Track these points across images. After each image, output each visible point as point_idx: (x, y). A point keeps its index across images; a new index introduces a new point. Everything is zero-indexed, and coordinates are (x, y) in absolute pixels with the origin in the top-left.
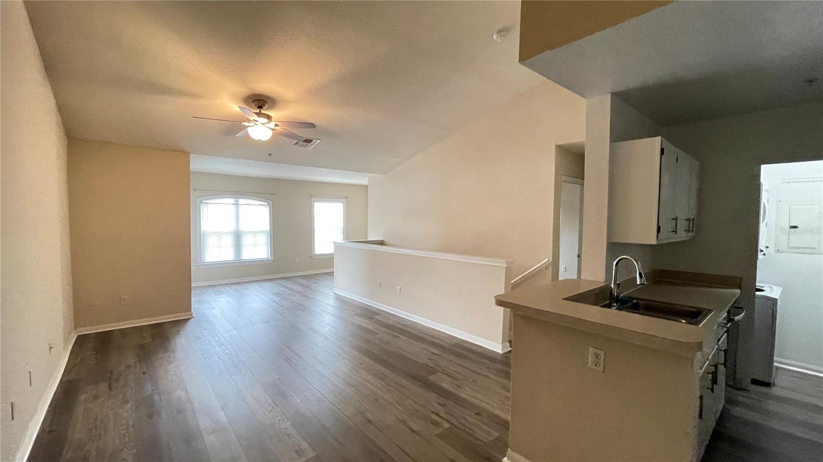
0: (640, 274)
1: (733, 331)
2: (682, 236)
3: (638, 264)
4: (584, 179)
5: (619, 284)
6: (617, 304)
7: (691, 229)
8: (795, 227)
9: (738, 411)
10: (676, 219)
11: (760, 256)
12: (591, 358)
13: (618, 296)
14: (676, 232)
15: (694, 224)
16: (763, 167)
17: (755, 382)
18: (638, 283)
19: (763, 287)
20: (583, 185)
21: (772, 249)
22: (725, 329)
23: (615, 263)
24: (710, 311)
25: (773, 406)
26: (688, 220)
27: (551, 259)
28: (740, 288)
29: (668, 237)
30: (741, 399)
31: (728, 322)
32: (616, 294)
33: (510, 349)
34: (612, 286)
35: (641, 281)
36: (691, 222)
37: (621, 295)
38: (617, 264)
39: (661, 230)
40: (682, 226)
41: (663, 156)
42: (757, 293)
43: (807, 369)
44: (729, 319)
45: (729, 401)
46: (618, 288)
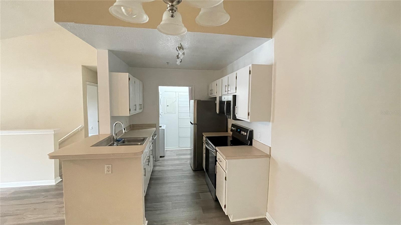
0: (124, 129)
1: (154, 143)
2: (138, 111)
3: (123, 124)
4: (97, 84)
5: (116, 134)
6: (116, 142)
7: (141, 108)
8: (168, 106)
9: (157, 168)
10: (136, 105)
11: (160, 116)
12: (106, 169)
13: (116, 139)
14: (136, 110)
15: (142, 106)
16: (159, 87)
17: (161, 157)
18: (124, 132)
19: (161, 126)
20: (97, 86)
21: (163, 113)
22: (152, 143)
23: (114, 125)
24: (147, 137)
25: (166, 163)
26: (140, 105)
27: (83, 125)
28: (156, 127)
29: (133, 112)
30: (158, 164)
31: (153, 140)
32: (115, 138)
33: (61, 179)
34: (114, 135)
35: (125, 131)
36: (141, 105)
37: (118, 138)
38: (115, 126)
39: (131, 110)
40: (138, 107)
41: (130, 81)
42: (160, 128)
43: (173, 148)
44: (153, 139)
45: (154, 166)
46: (116, 135)
